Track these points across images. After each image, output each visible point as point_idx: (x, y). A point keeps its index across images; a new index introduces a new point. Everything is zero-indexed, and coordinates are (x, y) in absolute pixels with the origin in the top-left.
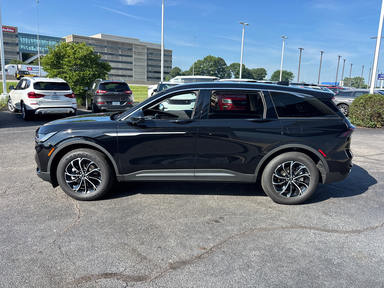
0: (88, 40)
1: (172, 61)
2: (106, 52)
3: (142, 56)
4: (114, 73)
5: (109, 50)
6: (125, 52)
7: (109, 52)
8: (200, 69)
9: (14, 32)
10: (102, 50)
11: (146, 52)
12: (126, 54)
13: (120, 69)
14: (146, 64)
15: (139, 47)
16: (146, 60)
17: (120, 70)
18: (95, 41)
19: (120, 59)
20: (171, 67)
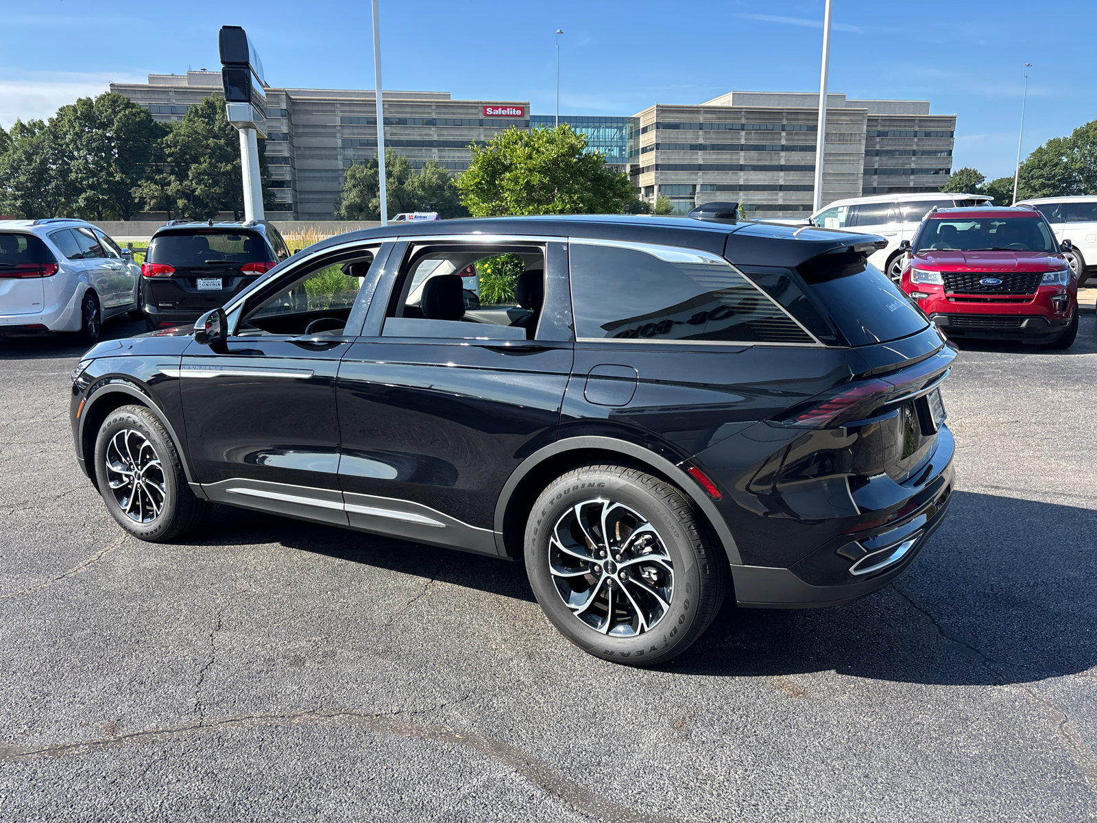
0: (696, 115)
1: (951, 151)
2: (743, 142)
3: (849, 145)
4: (764, 200)
5: (753, 136)
6: (796, 137)
7: (752, 143)
8: (1056, 171)
9: (522, 115)
10: (732, 139)
11: (865, 131)
12: (801, 143)
13: (781, 188)
14: (862, 167)
15: (843, 118)
16: (864, 155)
17: (781, 190)
18: (714, 116)
19: (783, 158)
20: (948, 171)
